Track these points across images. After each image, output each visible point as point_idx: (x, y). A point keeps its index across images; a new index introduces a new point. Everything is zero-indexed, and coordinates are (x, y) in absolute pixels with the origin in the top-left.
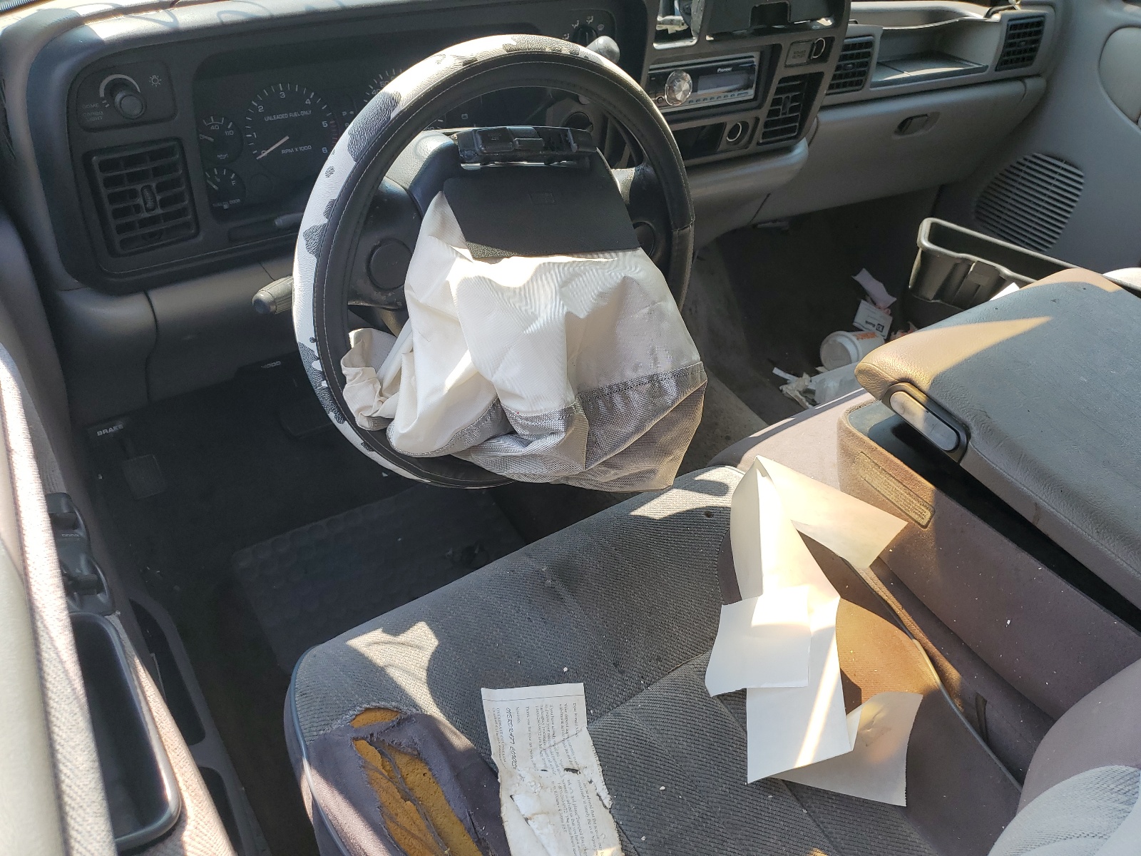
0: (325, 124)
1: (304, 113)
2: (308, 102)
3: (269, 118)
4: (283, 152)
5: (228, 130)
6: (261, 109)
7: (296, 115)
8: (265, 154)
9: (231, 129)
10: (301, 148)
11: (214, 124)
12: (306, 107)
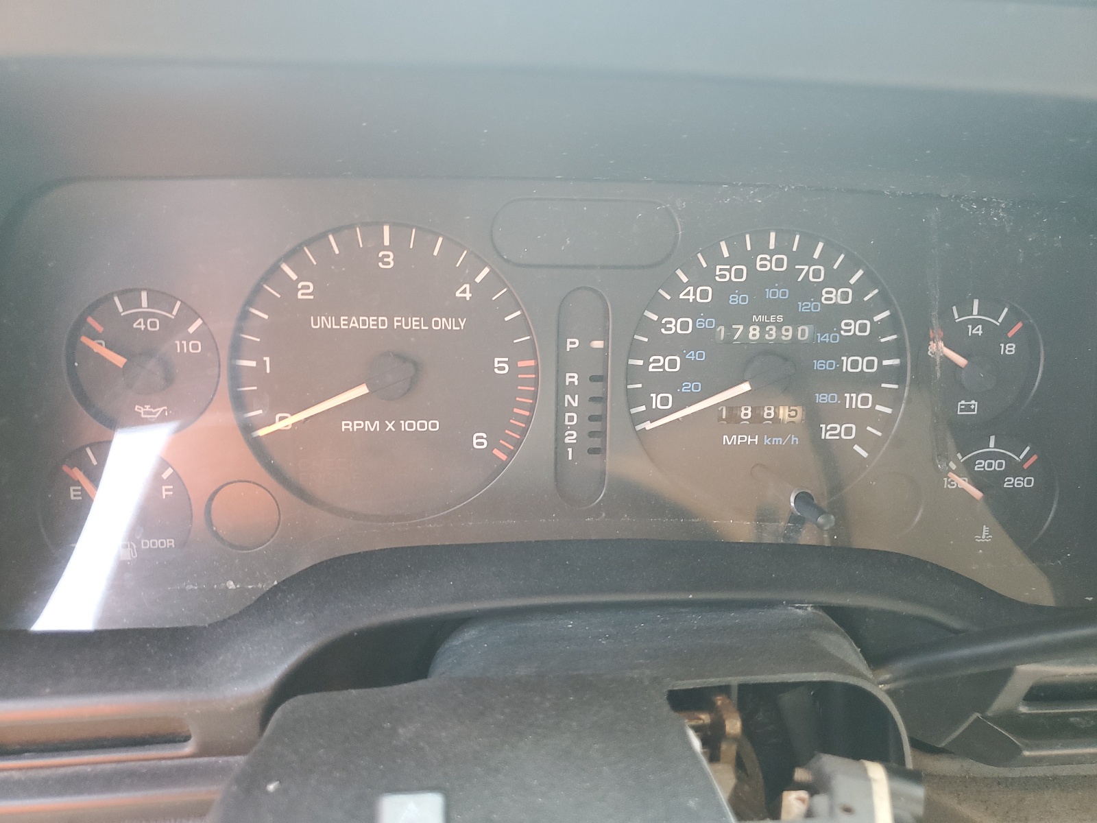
0: (501, 365)
1: (443, 323)
2: (464, 293)
3: (324, 322)
4: (346, 425)
5: (190, 337)
6: (306, 291)
7: (414, 323)
8: (285, 422)
9: (197, 335)
10: (404, 425)
11: (146, 316)
12: (455, 309)
